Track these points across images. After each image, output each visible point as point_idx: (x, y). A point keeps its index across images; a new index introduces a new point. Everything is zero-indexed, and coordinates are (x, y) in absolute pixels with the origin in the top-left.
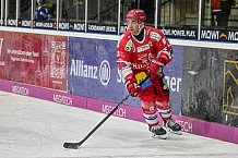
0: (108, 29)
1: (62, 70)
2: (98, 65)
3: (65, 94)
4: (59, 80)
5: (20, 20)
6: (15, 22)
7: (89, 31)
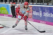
0: (41, 4)
1: (31, 13)
2: (39, 12)
3: (32, 19)
4: (30, 16)
5: (22, 2)
6: (21, 3)
7: (37, 5)
